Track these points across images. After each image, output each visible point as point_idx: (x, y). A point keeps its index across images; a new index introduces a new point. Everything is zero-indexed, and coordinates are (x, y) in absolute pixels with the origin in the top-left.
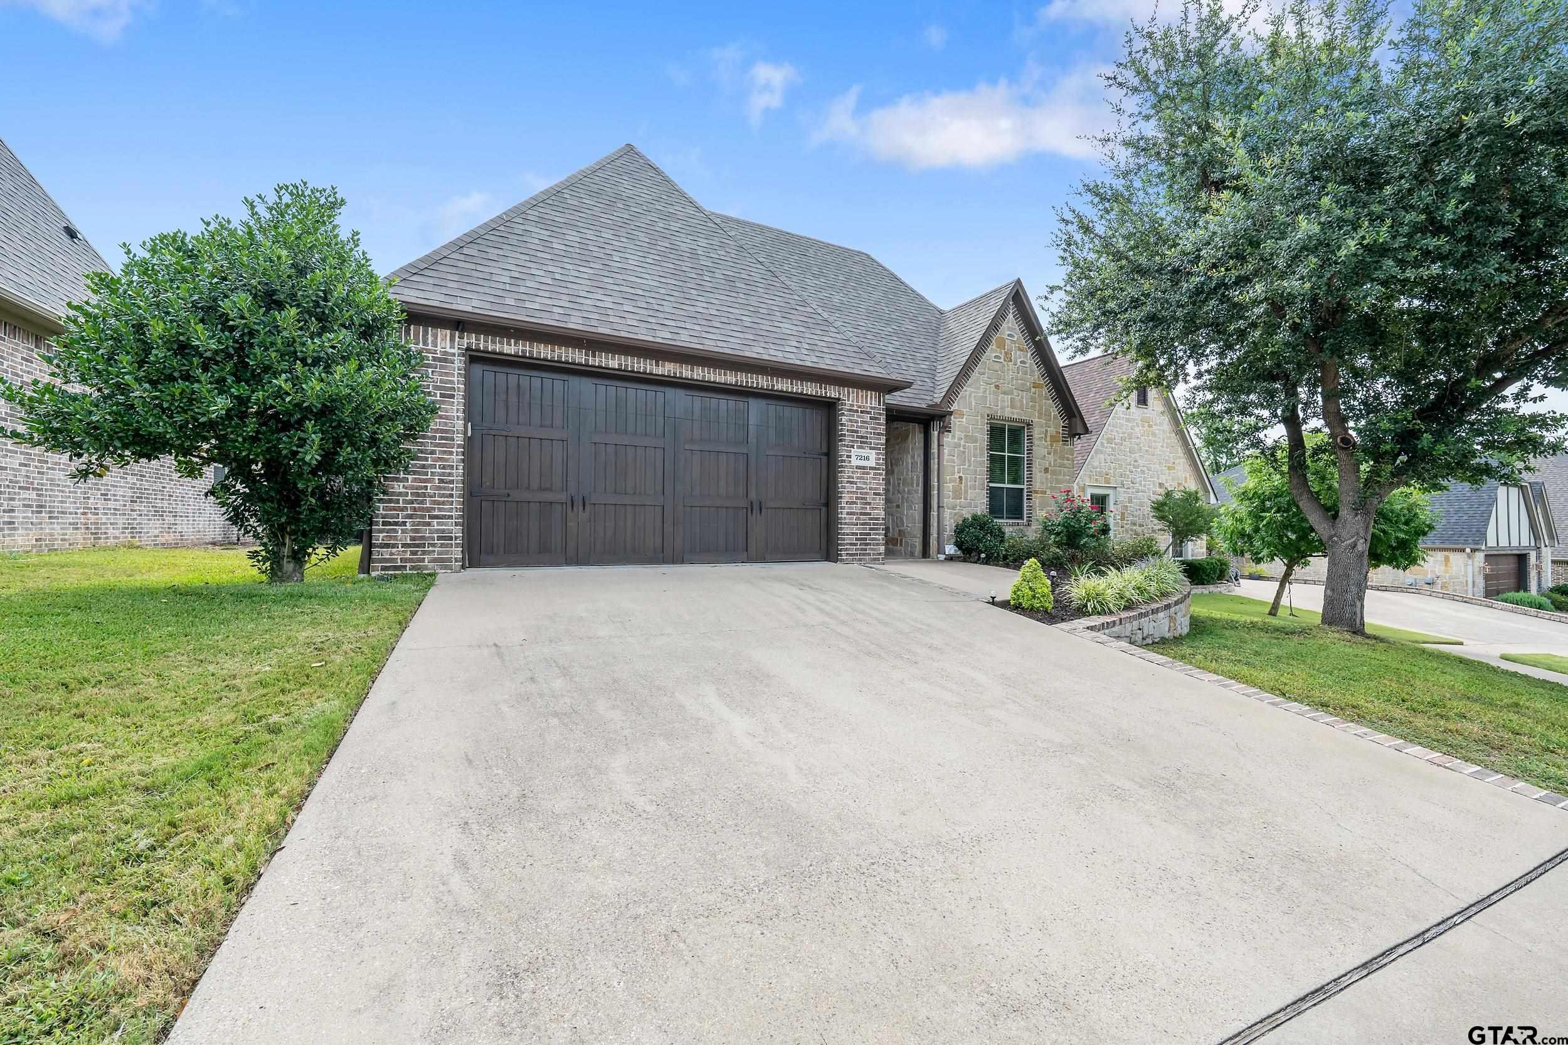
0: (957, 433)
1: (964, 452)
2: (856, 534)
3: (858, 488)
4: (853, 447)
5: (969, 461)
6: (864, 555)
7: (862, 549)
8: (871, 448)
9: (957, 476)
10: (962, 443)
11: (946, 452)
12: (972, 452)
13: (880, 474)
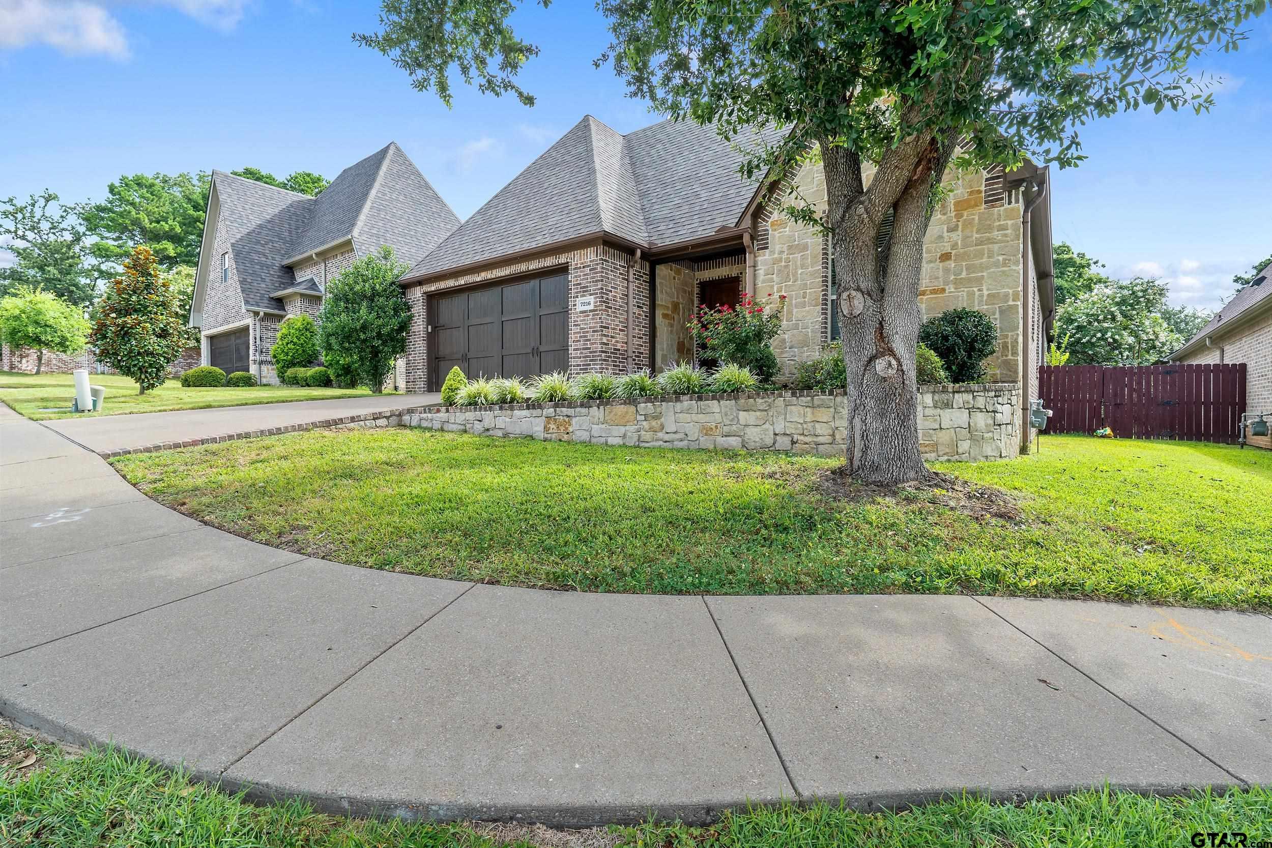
0: (778, 248)
1: (787, 266)
3: (581, 329)
4: (577, 297)
5: (795, 274)
8: (591, 295)
9: (777, 296)
10: (784, 256)
11: (761, 272)
12: (799, 263)
13: (598, 315)
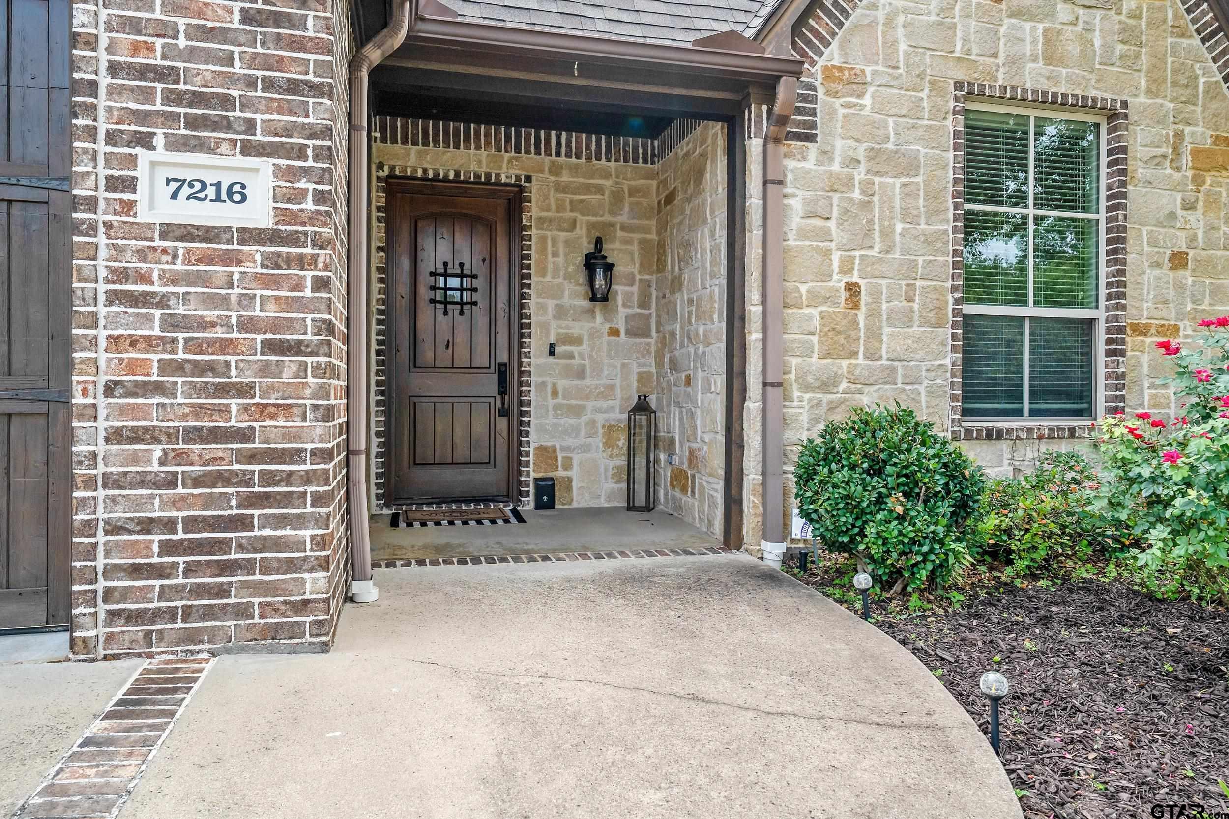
0: (841, 145)
1: (867, 205)
2: (170, 525)
3: (172, 323)
4: (145, 141)
5: (887, 233)
6: (208, 613)
7: (199, 591)
8: (248, 149)
9: (838, 282)
10: (860, 174)
11: (796, 204)
12: (897, 203)
13: (302, 262)
